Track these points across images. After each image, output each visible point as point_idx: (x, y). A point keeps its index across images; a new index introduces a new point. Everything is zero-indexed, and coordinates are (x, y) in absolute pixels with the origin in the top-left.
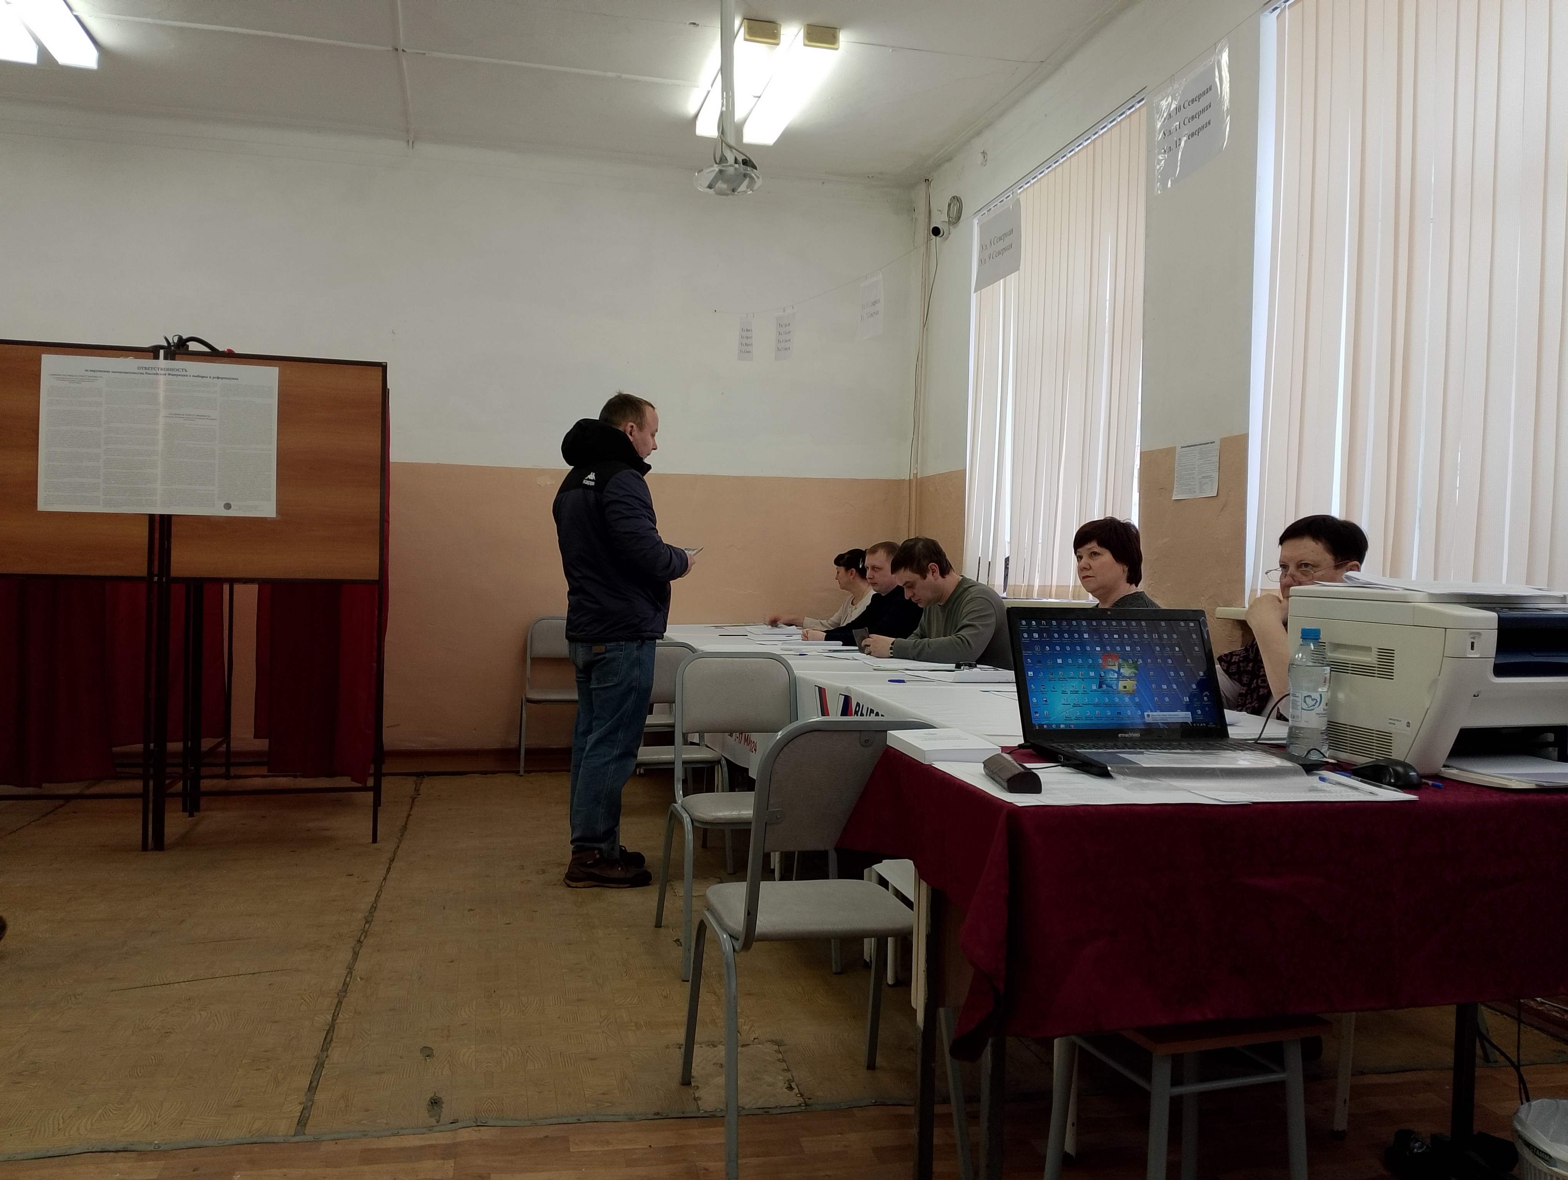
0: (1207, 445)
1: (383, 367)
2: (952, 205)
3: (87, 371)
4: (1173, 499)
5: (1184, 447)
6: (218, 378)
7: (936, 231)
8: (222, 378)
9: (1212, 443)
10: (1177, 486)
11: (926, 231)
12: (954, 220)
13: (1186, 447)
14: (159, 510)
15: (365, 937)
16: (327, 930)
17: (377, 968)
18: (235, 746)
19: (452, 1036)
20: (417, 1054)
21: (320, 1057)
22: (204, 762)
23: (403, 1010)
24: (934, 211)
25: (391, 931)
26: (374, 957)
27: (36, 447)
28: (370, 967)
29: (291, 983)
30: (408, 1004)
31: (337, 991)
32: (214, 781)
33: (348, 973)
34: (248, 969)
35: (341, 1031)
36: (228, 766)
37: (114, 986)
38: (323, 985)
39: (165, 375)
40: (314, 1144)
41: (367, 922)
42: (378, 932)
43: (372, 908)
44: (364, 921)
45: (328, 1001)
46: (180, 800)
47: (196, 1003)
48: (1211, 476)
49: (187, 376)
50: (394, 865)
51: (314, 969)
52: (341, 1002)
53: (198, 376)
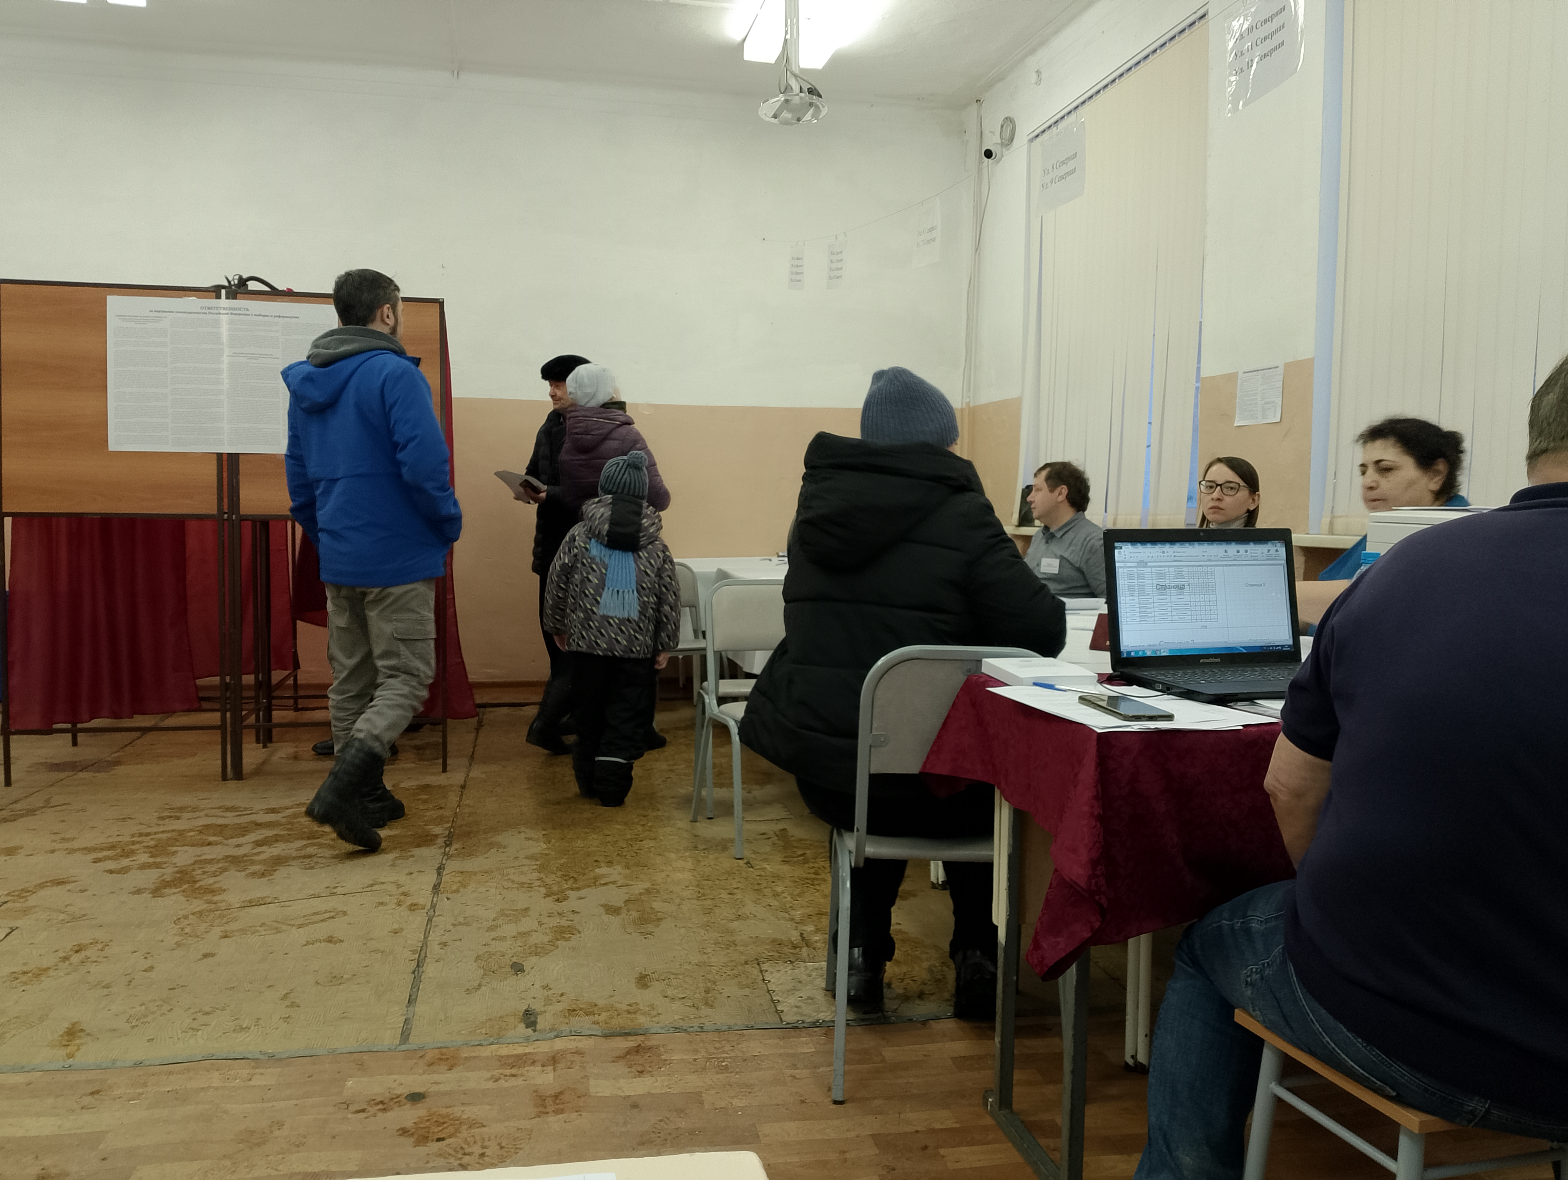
0: (1270, 370)
1: (440, 303)
2: (1005, 126)
3: (151, 311)
4: (1235, 425)
5: (1246, 372)
6: (279, 317)
7: (988, 154)
8: (284, 317)
9: (1275, 368)
10: (1239, 412)
11: (978, 154)
12: (1007, 142)
13: (1249, 372)
14: (227, 449)
15: (447, 860)
16: (410, 854)
17: (462, 889)
18: (302, 678)
19: (540, 953)
20: (508, 969)
21: (416, 972)
22: (274, 694)
23: (491, 929)
24: (986, 133)
25: (470, 855)
26: (457, 879)
27: (104, 388)
28: (454, 888)
29: (381, 904)
30: (495, 923)
31: (425, 911)
32: (284, 713)
33: (434, 894)
34: (339, 890)
35: (434, 948)
36: (296, 699)
37: (213, 906)
38: (412, 905)
39: (227, 314)
40: (419, 1053)
41: (447, 846)
42: (458, 855)
43: (450, 832)
44: (444, 844)
45: (419, 920)
46: (253, 731)
47: (293, 922)
48: (1273, 402)
49: (248, 315)
50: (465, 792)
51: (401, 890)
52: (431, 921)
53: (260, 315)
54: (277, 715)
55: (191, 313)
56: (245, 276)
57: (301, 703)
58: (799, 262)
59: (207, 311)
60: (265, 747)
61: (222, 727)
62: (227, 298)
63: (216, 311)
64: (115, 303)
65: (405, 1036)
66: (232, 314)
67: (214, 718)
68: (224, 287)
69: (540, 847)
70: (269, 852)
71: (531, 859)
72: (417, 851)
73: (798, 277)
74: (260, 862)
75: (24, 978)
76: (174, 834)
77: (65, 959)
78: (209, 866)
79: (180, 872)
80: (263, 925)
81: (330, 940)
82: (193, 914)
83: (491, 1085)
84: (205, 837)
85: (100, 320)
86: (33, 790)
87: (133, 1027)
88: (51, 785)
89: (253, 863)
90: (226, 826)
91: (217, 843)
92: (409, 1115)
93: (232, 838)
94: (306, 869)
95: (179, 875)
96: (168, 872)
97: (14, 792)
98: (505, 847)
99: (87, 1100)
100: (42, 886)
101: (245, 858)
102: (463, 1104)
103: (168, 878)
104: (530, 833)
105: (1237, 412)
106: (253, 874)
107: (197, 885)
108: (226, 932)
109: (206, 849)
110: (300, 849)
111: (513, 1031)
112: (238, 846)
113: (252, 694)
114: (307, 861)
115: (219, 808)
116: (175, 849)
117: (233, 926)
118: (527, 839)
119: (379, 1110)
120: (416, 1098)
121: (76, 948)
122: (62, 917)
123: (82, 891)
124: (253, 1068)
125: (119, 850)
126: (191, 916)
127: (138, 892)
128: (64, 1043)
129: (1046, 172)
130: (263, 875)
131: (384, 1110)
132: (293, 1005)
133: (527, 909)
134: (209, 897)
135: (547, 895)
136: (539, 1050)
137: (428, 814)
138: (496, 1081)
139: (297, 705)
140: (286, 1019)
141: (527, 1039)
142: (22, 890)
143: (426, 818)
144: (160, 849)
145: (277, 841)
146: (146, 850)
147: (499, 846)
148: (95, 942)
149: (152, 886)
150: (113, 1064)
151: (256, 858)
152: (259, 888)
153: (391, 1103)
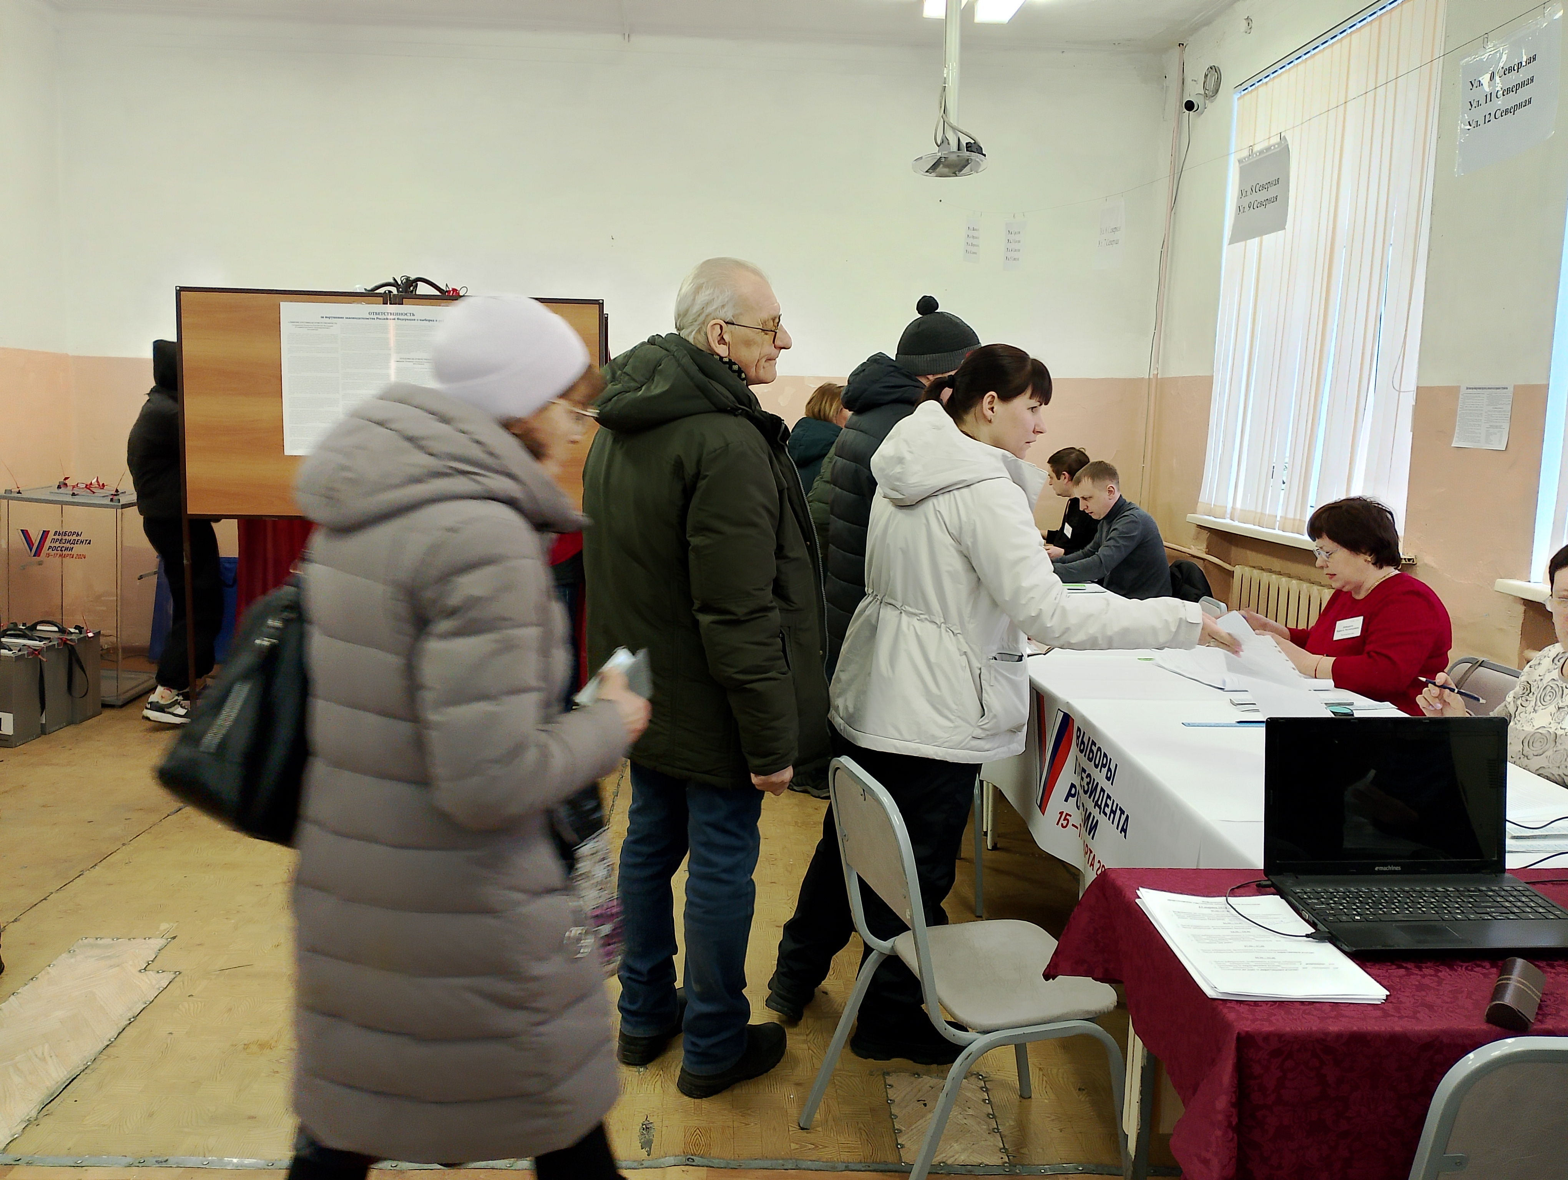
0: (1498, 390)
1: (600, 304)
2: (1209, 76)
3: (322, 317)
4: (1452, 445)
5: (1470, 388)
7: (1190, 106)
9: (1504, 388)
10: (1458, 431)
11: (1178, 103)
12: (1211, 93)
13: (1472, 389)
24: (1188, 81)
27: (280, 394)
39: (395, 319)
48: (1500, 427)
49: (415, 320)
53: (427, 320)
55: (358, 318)
56: (412, 279)
58: (975, 233)
59: (375, 317)
62: (394, 303)
63: (382, 317)
64: (289, 310)
66: (398, 319)
73: (974, 249)
85: (274, 325)
105: (1457, 431)
129: (1242, 193)
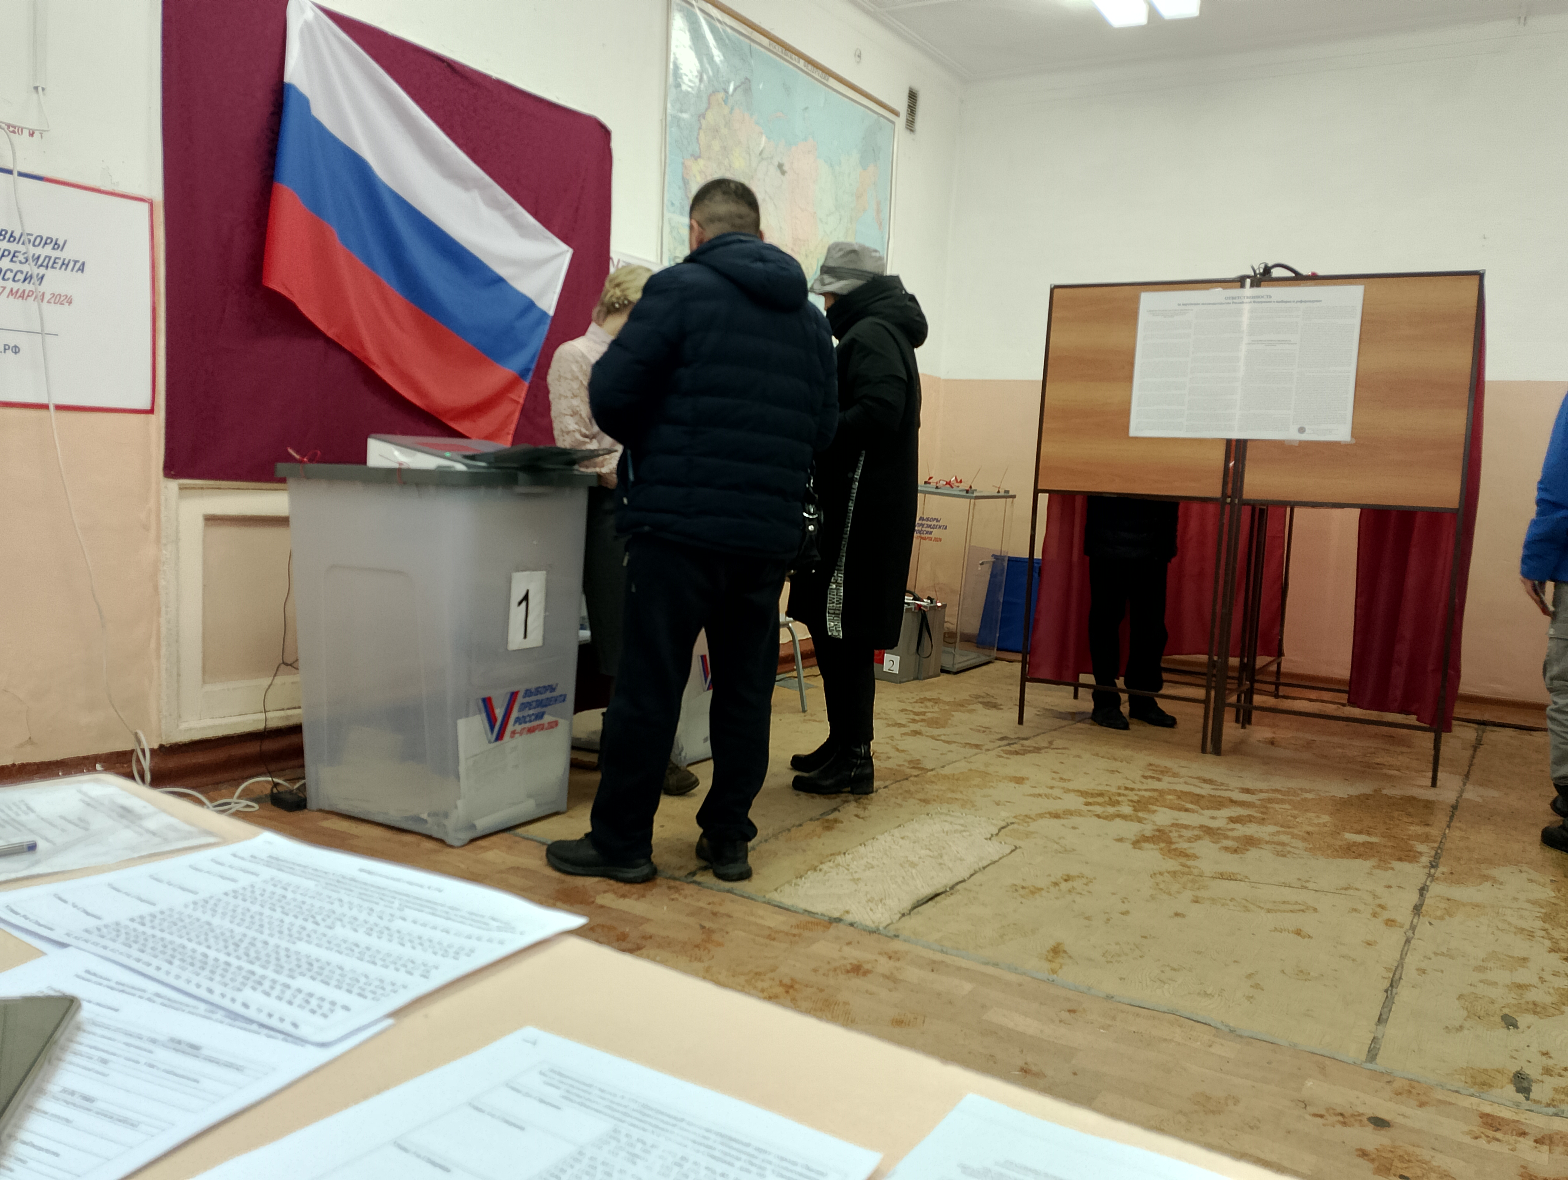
1: (1480, 275)
3: (1179, 305)
6: (1301, 302)
8: (1305, 302)
14: (1235, 435)
15: (1431, 882)
16: (1390, 866)
17: (1447, 917)
18: (1286, 666)
19: (1539, 1013)
20: (1499, 1020)
21: (1389, 992)
22: (1257, 678)
23: (1480, 969)
25: (1458, 882)
26: (1443, 905)
27: (1130, 378)
28: (1439, 913)
29: (1355, 910)
30: (1485, 964)
31: (1404, 929)
32: (1264, 698)
33: (1415, 914)
34: (1311, 885)
35: (1410, 973)
36: (1277, 685)
37: (1187, 870)
38: (1389, 920)
39: (1249, 302)
40: (1387, 1077)
41: (1432, 867)
42: (1445, 880)
43: (1437, 853)
44: (1429, 864)
45: (1396, 937)
46: (1234, 710)
47: (1262, 905)
49: (1270, 302)
50: (1457, 813)
51: (1378, 902)
52: (1409, 942)
53: (1282, 302)
54: (1258, 699)
55: (1214, 304)
56: (1270, 265)
57: (1283, 690)
59: (1232, 301)
60: (1243, 727)
61: (1206, 702)
62: (1252, 286)
63: (1240, 300)
64: (1147, 299)
65: (1372, 1054)
66: (1254, 302)
67: (1200, 693)
68: (1249, 277)
69: (1547, 893)
70: (1242, 830)
71: (1533, 904)
72: (1397, 865)
74: (1234, 839)
75: (1022, 892)
76: (1155, 794)
77: (1056, 884)
78: (1184, 830)
79: (1158, 830)
80: (1232, 899)
81: (1298, 933)
82: (1168, 873)
83: (1467, 1140)
84: (1183, 803)
85: (1130, 316)
86: (1040, 731)
87: (1108, 962)
88: (1055, 730)
89: (1227, 837)
90: (1203, 797)
91: (1193, 811)
92: (1372, 1139)
93: (1208, 809)
94: (1278, 855)
95: (1157, 833)
96: (1148, 829)
97: (1024, 731)
98: (1501, 883)
99: (1065, 1015)
100: (1041, 816)
101: (1218, 832)
102: (1434, 1149)
103: (1148, 834)
104: (1534, 875)
106: (1226, 849)
107: (1173, 847)
108: (1197, 897)
109: (1183, 814)
110: (1274, 834)
111: (1500, 1090)
112: (1213, 818)
113: (1236, 674)
114: (1279, 848)
115: (1198, 778)
116: (1155, 808)
117: (1202, 894)
118: (1531, 881)
119: (1339, 1121)
120: (1379, 1123)
121: (1065, 877)
122: (1056, 846)
123: (1074, 828)
124: (1214, 1036)
125: (1107, 799)
126: (1166, 874)
127: (1120, 840)
128: (1050, 958)
130: (1236, 851)
131: (1344, 1124)
132: (1257, 986)
133: (1525, 959)
134: (1183, 860)
135: (1552, 950)
136: (1531, 1122)
137: (1412, 828)
138: (1476, 1138)
139: (1278, 692)
140: (1250, 998)
141: (1518, 1105)
142: (1026, 816)
143: (1410, 832)
144: (1141, 805)
145: (1251, 821)
146: (1130, 803)
147: (1494, 881)
148: (1081, 876)
149: (1134, 839)
150: (1089, 989)
151: (1230, 834)
152: (1230, 863)
153: (1352, 1120)
